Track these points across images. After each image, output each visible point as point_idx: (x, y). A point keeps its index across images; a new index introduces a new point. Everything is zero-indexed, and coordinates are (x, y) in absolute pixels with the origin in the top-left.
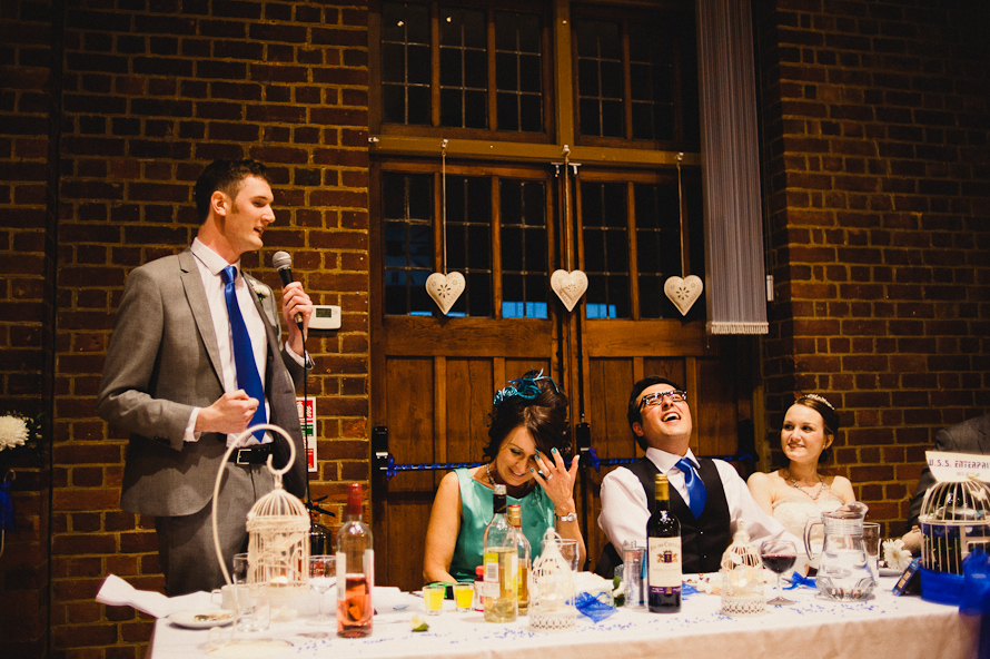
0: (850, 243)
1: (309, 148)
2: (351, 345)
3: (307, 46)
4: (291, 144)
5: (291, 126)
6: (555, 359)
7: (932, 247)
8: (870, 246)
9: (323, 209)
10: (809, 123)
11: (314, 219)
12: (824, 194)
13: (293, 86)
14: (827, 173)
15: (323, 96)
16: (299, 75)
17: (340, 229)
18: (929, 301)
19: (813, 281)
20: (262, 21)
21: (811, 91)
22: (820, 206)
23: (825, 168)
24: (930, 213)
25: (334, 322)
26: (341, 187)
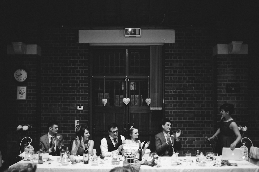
0: (178, 93)
1: (78, 80)
2: (85, 112)
3: (78, 63)
4: (76, 80)
5: (76, 77)
6: (124, 113)
7: (196, 93)
8: (182, 94)
9: (80, 90)
10: (170, 71)
11: (79, 92)
12: (173, 84)
13: (76, 70)
14: (174, 80)
15: (81, 72)
16: (77, 68)
17: (83, 93)
18: (194, 104)
19: (170, 100)
20: (71, 60)
21: (171, 65)
22: (172, 86)
23: (173, 79)
24: (196, 87)
25: (82, 108)
26: (83, 86)
